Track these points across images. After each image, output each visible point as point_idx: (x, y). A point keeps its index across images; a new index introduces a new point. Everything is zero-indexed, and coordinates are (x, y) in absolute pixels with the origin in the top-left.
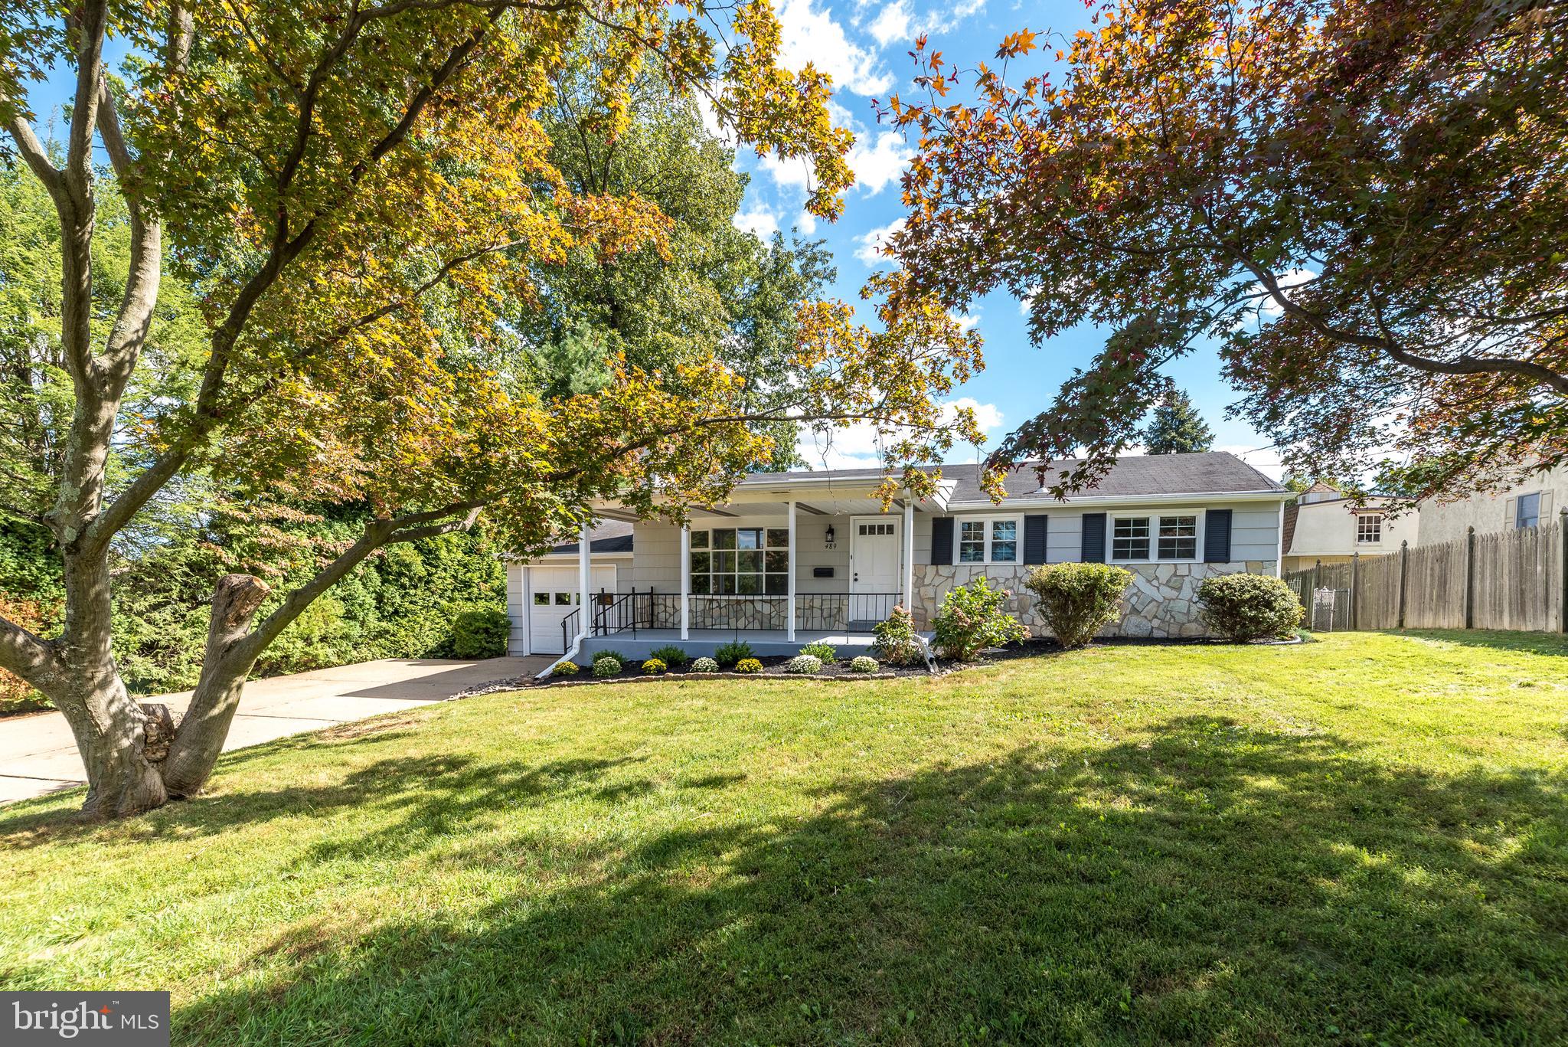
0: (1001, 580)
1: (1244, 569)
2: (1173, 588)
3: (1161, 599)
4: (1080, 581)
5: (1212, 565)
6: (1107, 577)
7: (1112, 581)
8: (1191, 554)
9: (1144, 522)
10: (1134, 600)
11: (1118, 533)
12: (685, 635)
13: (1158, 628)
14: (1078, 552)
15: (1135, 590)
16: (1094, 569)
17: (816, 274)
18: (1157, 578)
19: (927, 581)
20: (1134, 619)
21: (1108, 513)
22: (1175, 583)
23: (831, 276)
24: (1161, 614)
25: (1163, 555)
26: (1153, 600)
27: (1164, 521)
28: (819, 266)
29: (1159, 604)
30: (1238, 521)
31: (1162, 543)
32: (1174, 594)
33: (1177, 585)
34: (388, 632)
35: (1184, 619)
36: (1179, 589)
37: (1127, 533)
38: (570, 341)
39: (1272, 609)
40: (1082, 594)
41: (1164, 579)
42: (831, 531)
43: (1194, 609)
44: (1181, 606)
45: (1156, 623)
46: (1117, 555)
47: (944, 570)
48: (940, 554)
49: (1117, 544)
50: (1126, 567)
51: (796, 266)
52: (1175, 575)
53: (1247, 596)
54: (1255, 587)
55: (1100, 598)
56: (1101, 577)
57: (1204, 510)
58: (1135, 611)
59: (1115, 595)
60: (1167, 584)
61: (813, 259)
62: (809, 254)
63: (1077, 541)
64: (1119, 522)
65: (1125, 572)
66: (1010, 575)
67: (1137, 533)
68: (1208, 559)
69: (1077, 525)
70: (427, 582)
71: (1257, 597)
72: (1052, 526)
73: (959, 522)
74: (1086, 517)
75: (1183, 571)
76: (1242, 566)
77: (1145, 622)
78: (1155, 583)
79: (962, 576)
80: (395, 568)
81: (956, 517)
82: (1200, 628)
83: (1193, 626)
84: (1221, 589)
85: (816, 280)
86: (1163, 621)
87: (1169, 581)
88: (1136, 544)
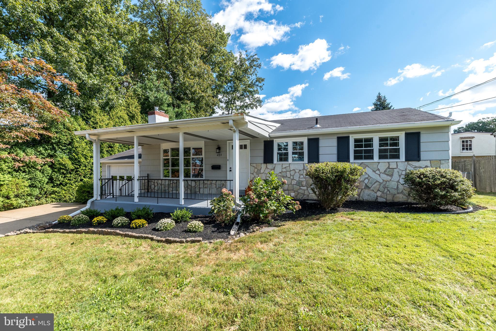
0: (297, 171)
1: (429, 165)
2: (388, 175)
3: (381, 181)
4: (332, 173)
5: (410, 162)
6: (348, 170)
7: (352, 173)
8: (398, 157)
9: (371, 140)
10: (366, 181)
11: (356, 146)
12: (136, 200)
13: (381, 197)
14: (335, 157)
15: (367, 176)
16: (341, 166)
17: (254, 66)
18: (378, 170)
19: (262, 171)
20: (367, 192)
21: (351, 136)
22: (389, 172)
23: (259, 66)
24: (382, 189)
25: (381, 157)
26: (377, 181)
27: (381, 139)
28: (255, 63)
29: (380, 184)
30: (424, 138)
31: (380, 151)
32: (389, 178)
33: (390, 173)
34: (56, 192)
35: (395, 192)
36: (392, 175)
37: (361, 146)
38: (147, 82)
39: (456, 190)
40: (334, 181)
41: (382, 170)
42: (219, 148)
43: (401, 187)
44: (393, 184)
45: (379, 194)
46: (356, 158)
47: (270, 166)
48: (268, 159)
49: (355, 152)
50: (361, 164)
51: (247, 63)
52: (389, 168)
53: (439, 182)
54: (442, 176)
55: (344, 184)
56: (344, 171)
57: (403, 133)
58: (367, 187)
59: (354, 181)
60: (385, 173)
61: (253, 61)
62: (252, 59)
63: (334, 150)
64: (356, 141)
65: (359, 168)
66: (301, 168)
67: (366, 146)
68: (408, 159)
69: (334, 142)
70: (77, 171)
71: (445, 183)
72: (322, 143)
73: (276, 142)
74: (339, 138)
75: (393, 166)
76: (428, 163)
77: (373, 193)
78: (378, 172)
79: (278, 169)
80: (58, 166)
81: (274, 140)
82: (405, 197)
83: (401, 196)
84: (419, 177)
85: (254, 67)
86: (383, 192)
87: (385, 171)
88: (366, 151)
